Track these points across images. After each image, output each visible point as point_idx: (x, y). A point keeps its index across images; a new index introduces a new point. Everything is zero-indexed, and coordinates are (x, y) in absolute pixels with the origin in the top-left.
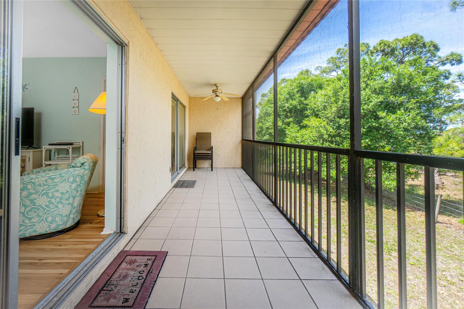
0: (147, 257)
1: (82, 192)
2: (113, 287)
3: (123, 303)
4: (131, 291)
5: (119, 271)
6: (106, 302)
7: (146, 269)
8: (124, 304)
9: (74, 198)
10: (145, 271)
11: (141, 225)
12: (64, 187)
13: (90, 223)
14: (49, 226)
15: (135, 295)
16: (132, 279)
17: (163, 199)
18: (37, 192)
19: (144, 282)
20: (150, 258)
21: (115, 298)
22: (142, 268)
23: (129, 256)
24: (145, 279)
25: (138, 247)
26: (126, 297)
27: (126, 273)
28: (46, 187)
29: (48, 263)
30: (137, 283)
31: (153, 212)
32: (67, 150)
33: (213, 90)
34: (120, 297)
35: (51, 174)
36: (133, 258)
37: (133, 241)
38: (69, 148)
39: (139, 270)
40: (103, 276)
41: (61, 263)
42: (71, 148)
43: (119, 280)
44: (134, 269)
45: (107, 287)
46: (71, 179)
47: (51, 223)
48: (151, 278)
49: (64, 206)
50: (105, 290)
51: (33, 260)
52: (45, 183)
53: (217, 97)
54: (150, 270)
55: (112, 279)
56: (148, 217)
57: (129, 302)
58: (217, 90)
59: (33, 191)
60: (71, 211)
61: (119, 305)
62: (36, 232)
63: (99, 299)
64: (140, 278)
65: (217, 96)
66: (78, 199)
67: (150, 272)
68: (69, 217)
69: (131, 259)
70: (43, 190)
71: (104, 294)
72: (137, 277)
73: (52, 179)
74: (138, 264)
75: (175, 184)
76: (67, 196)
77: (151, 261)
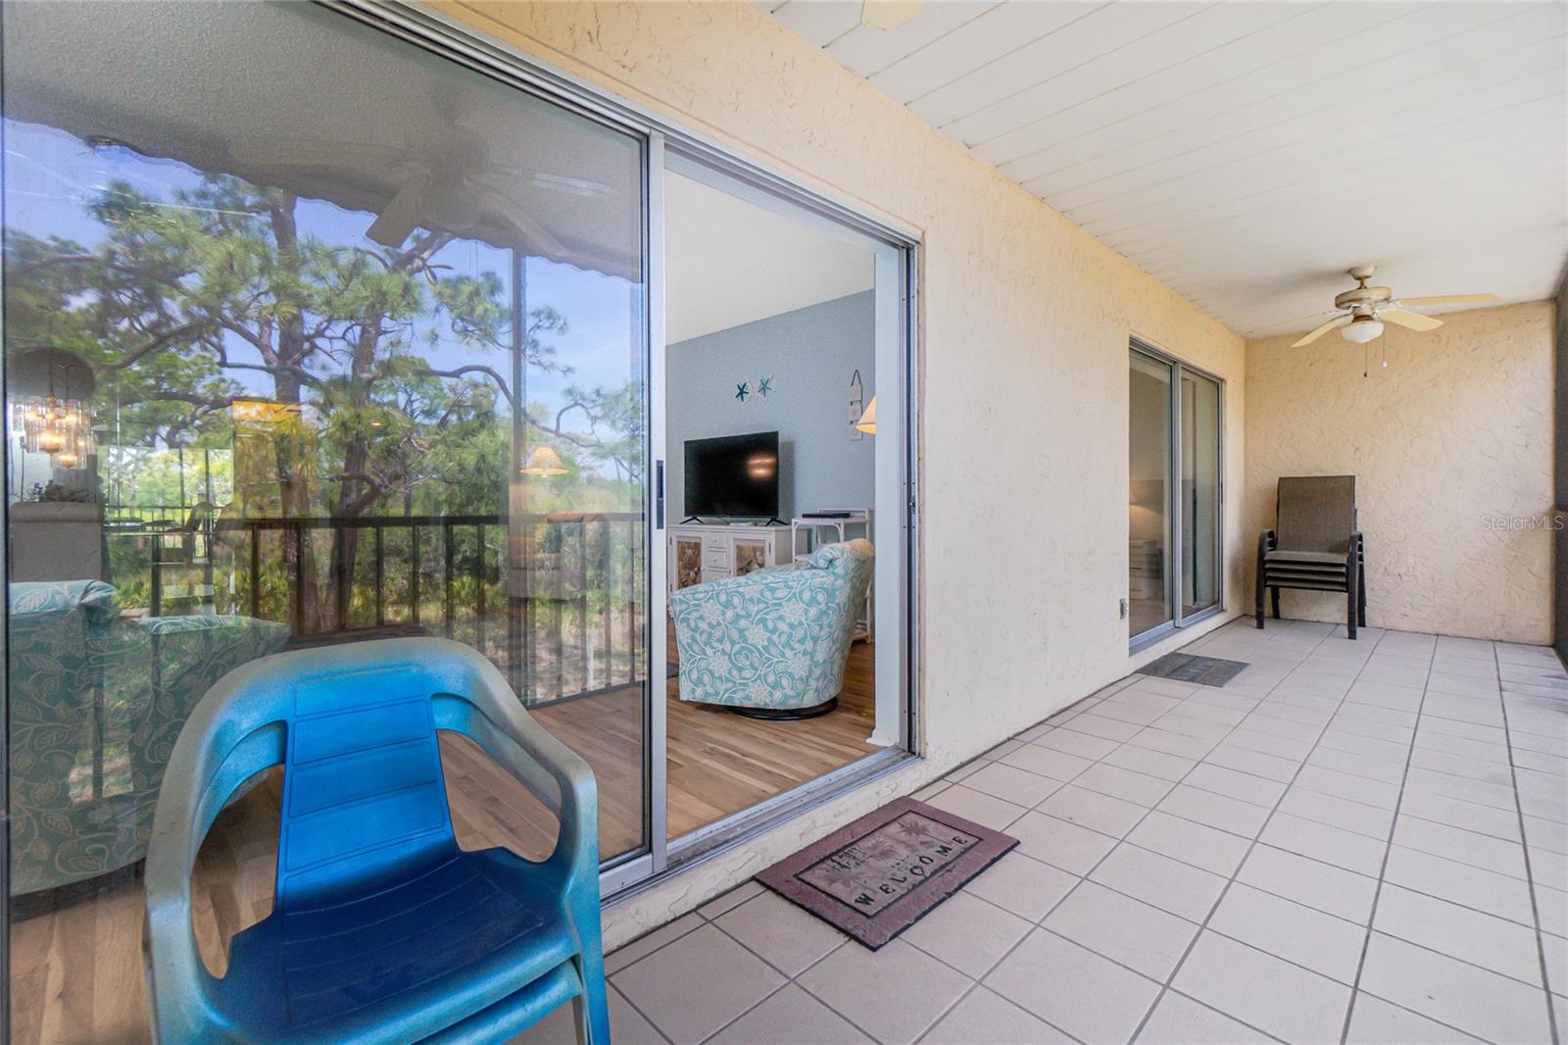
0: (956, 834)
1: (833, 630)
2: (852, 862)
3: (856, 901)
4: (884, 888)
5: (879, 837)
6: (827, 883)
7: (939, 858)
8: (857, 906)
9: (815, 640)
10: (935, 861)
11: (980, 752)
12: (794, 612)
13: (858, 713)
14: (771, 694)
15: (888, 898)
16: (898, 864)
17: (1085, 698)
18: (748, 615)
19: (922, 882)
20: (962, 837)
21: (846, 884)
22: (931, 852)
23: (915, 815)
24: (926, 879)
25: (945, 802)
26: (869, 894)
27: (892, 846)
28: (762, 606)
29: (753, 765)
30: (905, 879)
31: (1031, 728)
32: (834, 529)
33: (1337, 298)
34: (856, 888)
35: (770, 579)
36: (922, 822)
37: (942, 784)
38: (839, 525)
39: (922, 853)
40: (841, 833)
41: (773, 773)
42: (842, 526)
43: (869, 854)
44: (912, 846)
45: (841, 857)
46: (807, 595)
47: (774, 688)
48: (943, 882)
49: (795, 655)
50: (833, 861)
51: (733, 750)
52: (759, 596)
53: (1359, 325)
54: (947, 864)
55: (857, 847)
56: (1009, 739)
57: (869, 906)
58: (1363, 294)
59: (742, 613)
60: (810, 671)
61: (847, 902)
62: (750, 700)
63: (818, 871)
64: (916, 871)
65: (1358, 318)
66: (824, 645)
67: (948, 868)
68: (808, 685)
69: (917, 823)
70: (758, 612)
71: (829, 868)
72: (911, 867)
73: (773, 590)
74: (924, 838)
75: (1154, 662)
76: (799, 633)
77: (962, 845)
